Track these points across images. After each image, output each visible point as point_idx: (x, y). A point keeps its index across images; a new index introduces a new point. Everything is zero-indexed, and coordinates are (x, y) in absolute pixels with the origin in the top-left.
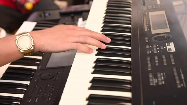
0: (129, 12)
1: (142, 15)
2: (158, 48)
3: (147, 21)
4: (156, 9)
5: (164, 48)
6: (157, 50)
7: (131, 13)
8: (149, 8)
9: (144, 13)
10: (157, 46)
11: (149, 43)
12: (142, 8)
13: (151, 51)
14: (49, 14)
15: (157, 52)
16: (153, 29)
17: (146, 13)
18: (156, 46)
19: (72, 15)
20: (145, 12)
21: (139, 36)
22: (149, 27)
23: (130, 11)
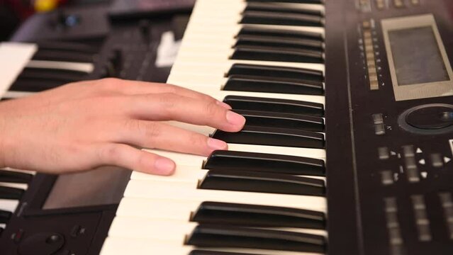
0: (316, 19)
1: (359, 30)
2: (422, 162)
3: (377, 53)
4: (404, 7)
5: (443, 161)
6: (421, 168)
7: (323, 21)
8: (380, 6)
9: (366, 24)
10: (419, 151)
11: (386, 140)
12: (357, 5)
13: (398, 171)
14: (79, 20)
15: (421, 177)
16: (399, 85)
17: (373, 22)
18: (415, 150)
19: (144, 23)
20: (368, 20)
21: (351, 110)
22: (384, 75)
23: (318, 14)
